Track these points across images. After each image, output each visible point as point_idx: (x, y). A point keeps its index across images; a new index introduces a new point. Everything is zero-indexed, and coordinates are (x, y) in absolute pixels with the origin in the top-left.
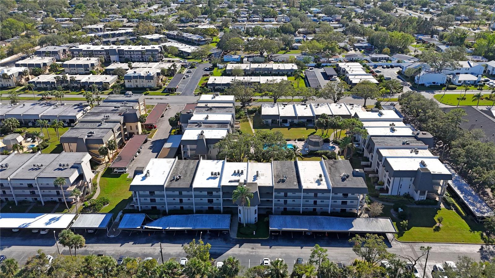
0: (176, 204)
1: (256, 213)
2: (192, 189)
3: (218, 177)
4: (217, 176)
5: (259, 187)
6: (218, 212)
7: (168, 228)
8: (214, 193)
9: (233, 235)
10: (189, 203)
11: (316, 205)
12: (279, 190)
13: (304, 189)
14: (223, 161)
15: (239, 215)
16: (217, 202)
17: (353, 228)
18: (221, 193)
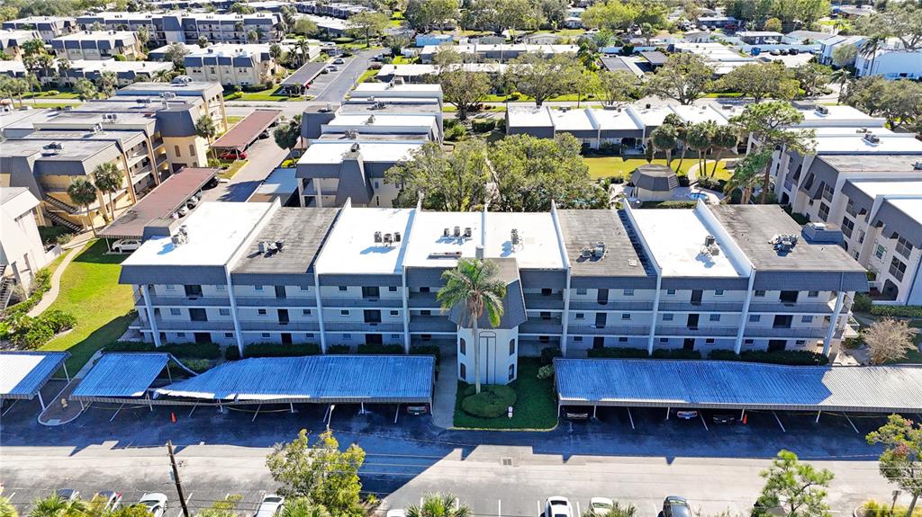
0: (267, 326)
1: (512, 352)
2: (314, 276)
3: (394, 248)
4: (393, 244)
5: (522, 271)
6: (397, 350)
7: (231, 397)
8: (384, 292)
9: (443, 419)
10: (308, 324)
11: (697, 329)
12: (582, 283)
13: (664, 279)
14: (410, 210)
15: (461, 358)
16: (394, 319)
17: (831, 397)
18: (403, 292)
